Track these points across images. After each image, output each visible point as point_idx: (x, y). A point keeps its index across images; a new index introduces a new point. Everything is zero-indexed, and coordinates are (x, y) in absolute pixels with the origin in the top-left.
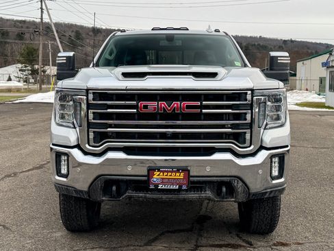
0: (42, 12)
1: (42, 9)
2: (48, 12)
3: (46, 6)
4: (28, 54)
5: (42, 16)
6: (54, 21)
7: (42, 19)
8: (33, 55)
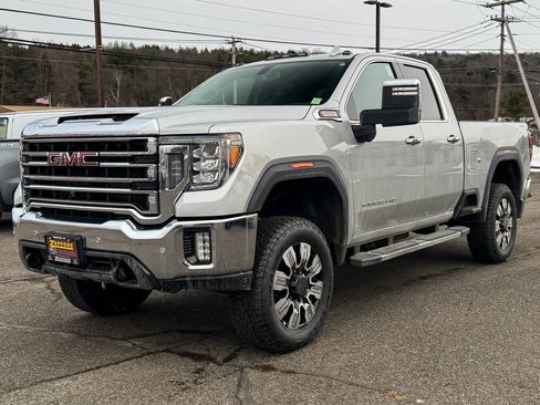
0: (503, 40)
1: (502, 35)
2: (511, 39)
3: (509, 31)
4: (511, 101)
5: (502, 46)
6: (520, 51)
7: (502, 50)
8: (518, 103)
